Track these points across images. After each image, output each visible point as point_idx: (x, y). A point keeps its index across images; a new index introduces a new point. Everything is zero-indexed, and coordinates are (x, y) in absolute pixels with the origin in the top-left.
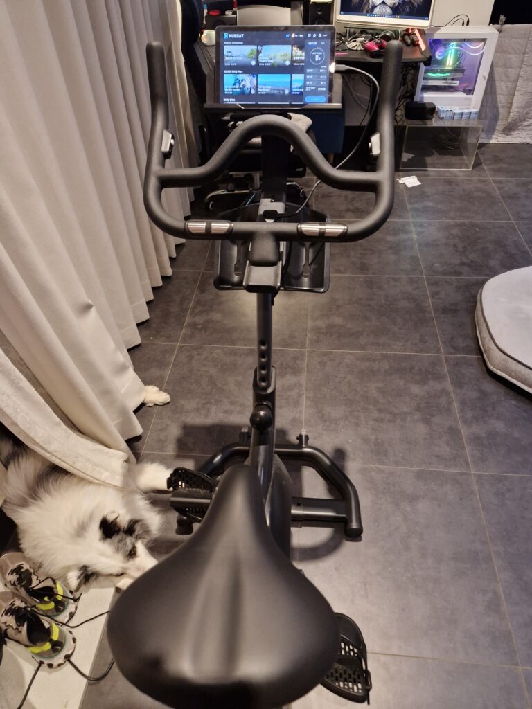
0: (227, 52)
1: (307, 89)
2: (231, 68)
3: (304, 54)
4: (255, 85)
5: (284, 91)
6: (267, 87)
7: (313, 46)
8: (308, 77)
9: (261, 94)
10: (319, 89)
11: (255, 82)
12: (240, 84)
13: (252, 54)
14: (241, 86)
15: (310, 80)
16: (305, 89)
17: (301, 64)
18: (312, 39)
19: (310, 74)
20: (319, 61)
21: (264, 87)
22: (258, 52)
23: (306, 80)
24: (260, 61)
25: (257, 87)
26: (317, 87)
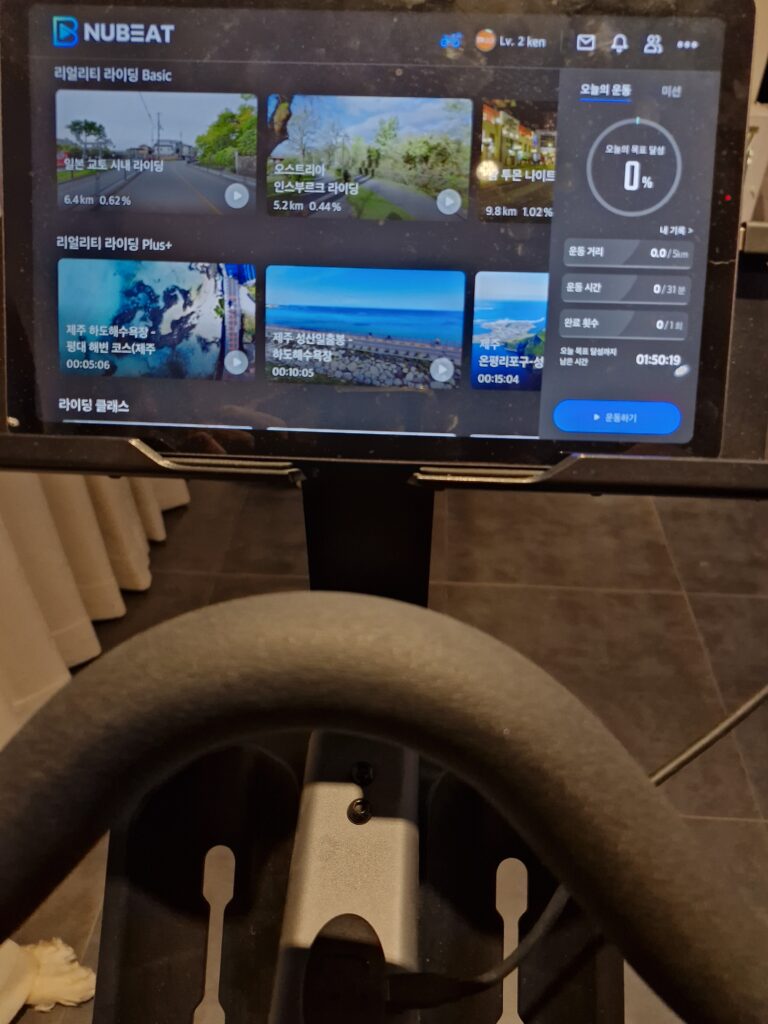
0: (77, 127)
1: (567, 357)
2: (101, 220)
3: (550, 150)
4: (250, 323)
5: (424, 366)
6: (319, 338)
7: (612, 108)
8: (574, 287)
9: (286, 380)
10: (642, 359)
11: (249, 307)
12: (156, 317)
13: (225, 142)
14: (165, 328)
15: (584, 307)
16: (553, 356)
17: (535, 212)
18: (602, 65)
19: (586, 271)
20: (642, 197)
21: (302, 338)
22: (269, 134)
23: (557, 304)
24: (280, 187)
25: (260, 337)
26: (629, 349)
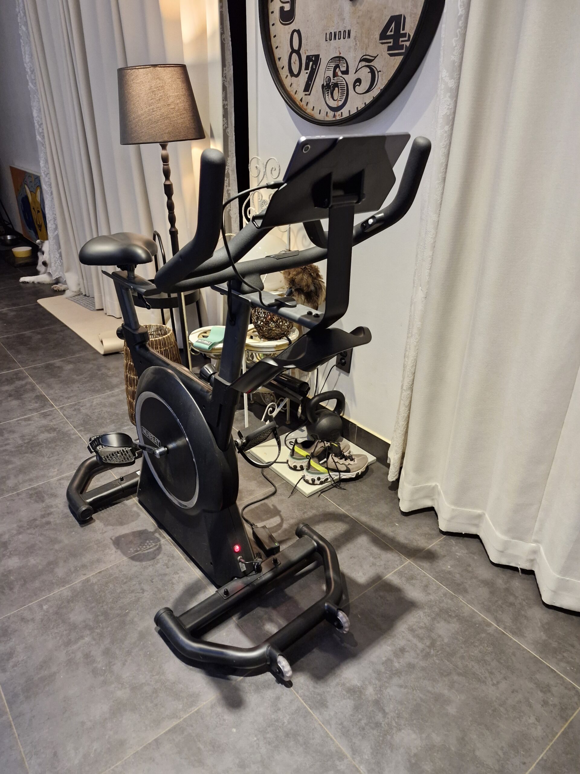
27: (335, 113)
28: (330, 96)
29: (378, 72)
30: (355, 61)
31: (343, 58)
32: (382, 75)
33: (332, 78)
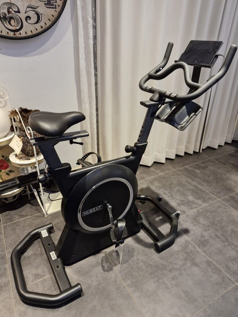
27: (15, 33)
28: (8, 23)
29: (41, 14)
30: (24, 7)
31: (14, 4)
32: (44, 16)
33: (7, 14)
